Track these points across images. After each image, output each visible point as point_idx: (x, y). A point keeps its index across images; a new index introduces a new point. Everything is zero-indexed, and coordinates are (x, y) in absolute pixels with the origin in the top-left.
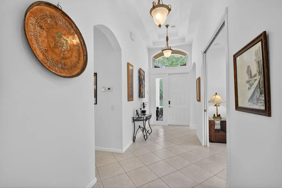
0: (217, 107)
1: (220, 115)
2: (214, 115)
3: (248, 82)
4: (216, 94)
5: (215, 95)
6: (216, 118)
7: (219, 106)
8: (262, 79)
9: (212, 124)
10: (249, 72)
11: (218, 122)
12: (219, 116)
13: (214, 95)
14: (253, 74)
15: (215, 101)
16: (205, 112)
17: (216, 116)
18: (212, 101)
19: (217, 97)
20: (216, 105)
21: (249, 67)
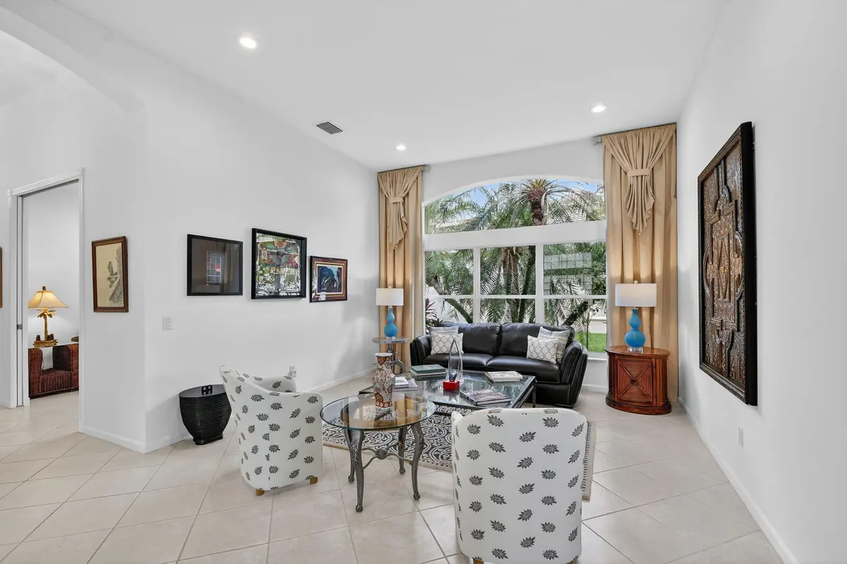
0: (45, 318)
1: (52, 336)
2: (38, 337)
3: (109, 279)
4: (44, 288)
5: (42, 292)
6: (43, 342)
7: (50, 316)
8: (122, 279)
9: (35, 357)
10: (110, 267)
11: (47, 351)
12: (50, 338)
13: (39, 292)
14: (115, 271)
15: (41, 304)
16: (20, 331)
17: (43, 338)
18: (34, 306)
19: (49, 296)
20: (42, 315)
21: (110, 262)
